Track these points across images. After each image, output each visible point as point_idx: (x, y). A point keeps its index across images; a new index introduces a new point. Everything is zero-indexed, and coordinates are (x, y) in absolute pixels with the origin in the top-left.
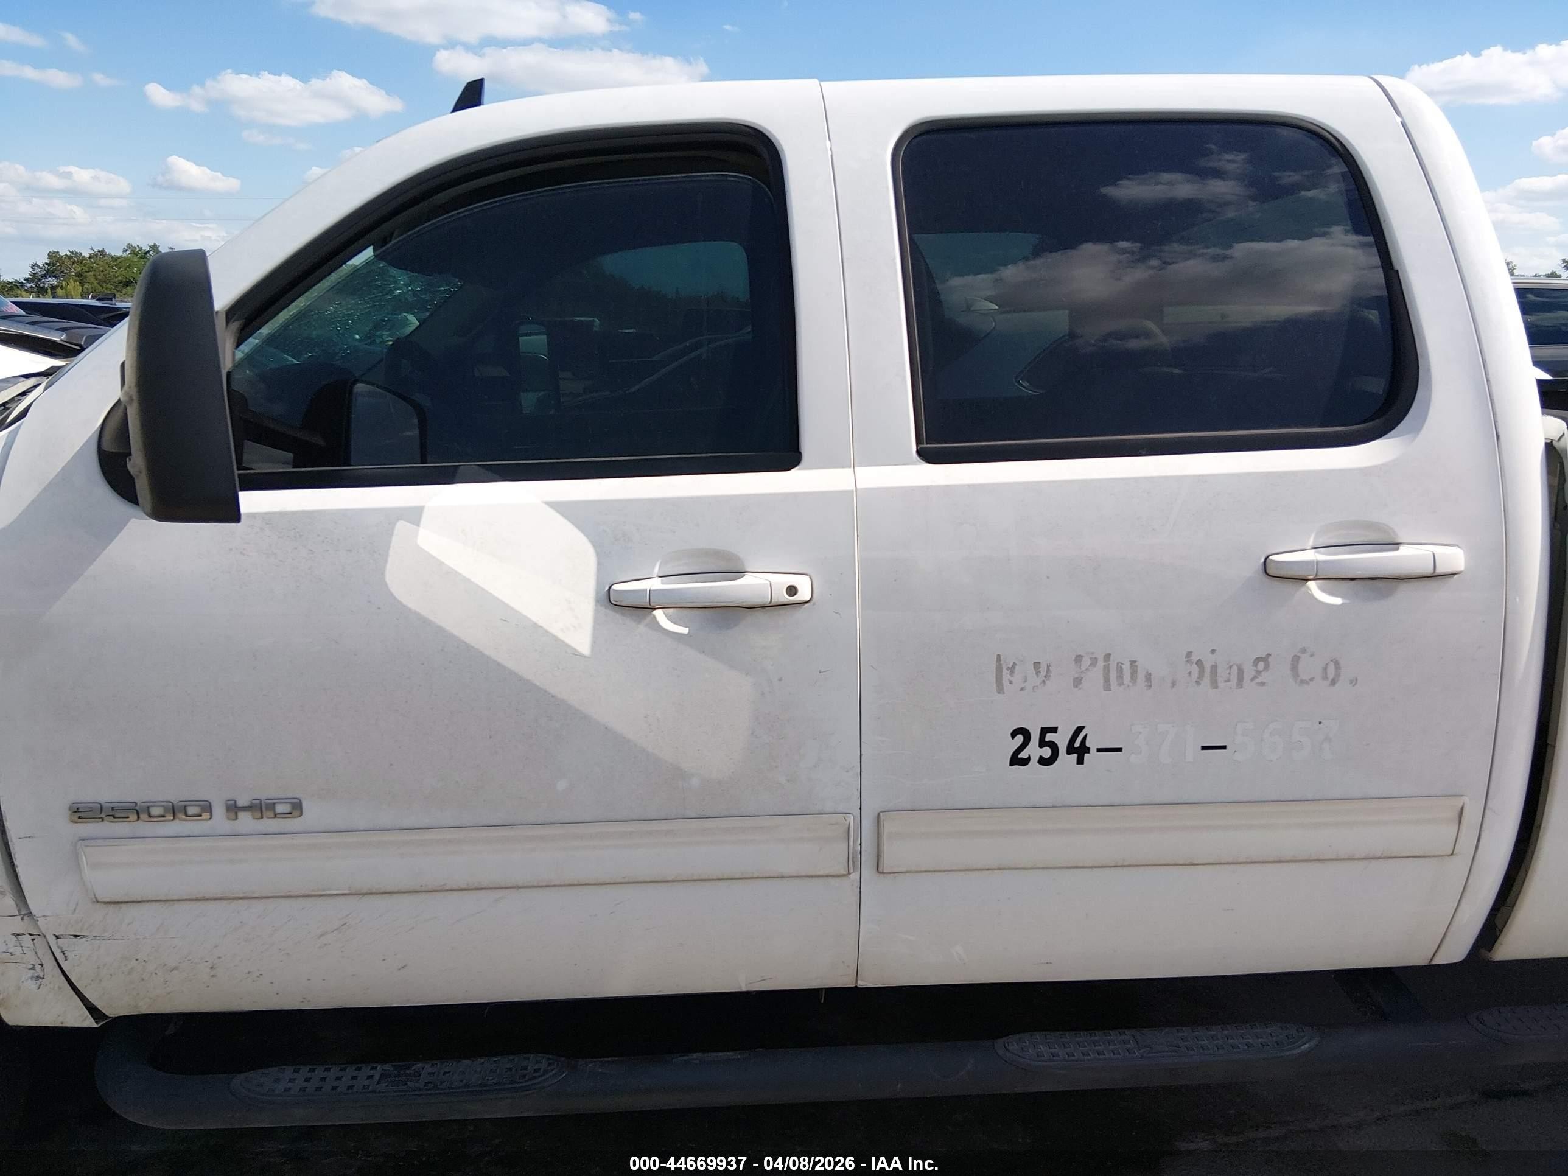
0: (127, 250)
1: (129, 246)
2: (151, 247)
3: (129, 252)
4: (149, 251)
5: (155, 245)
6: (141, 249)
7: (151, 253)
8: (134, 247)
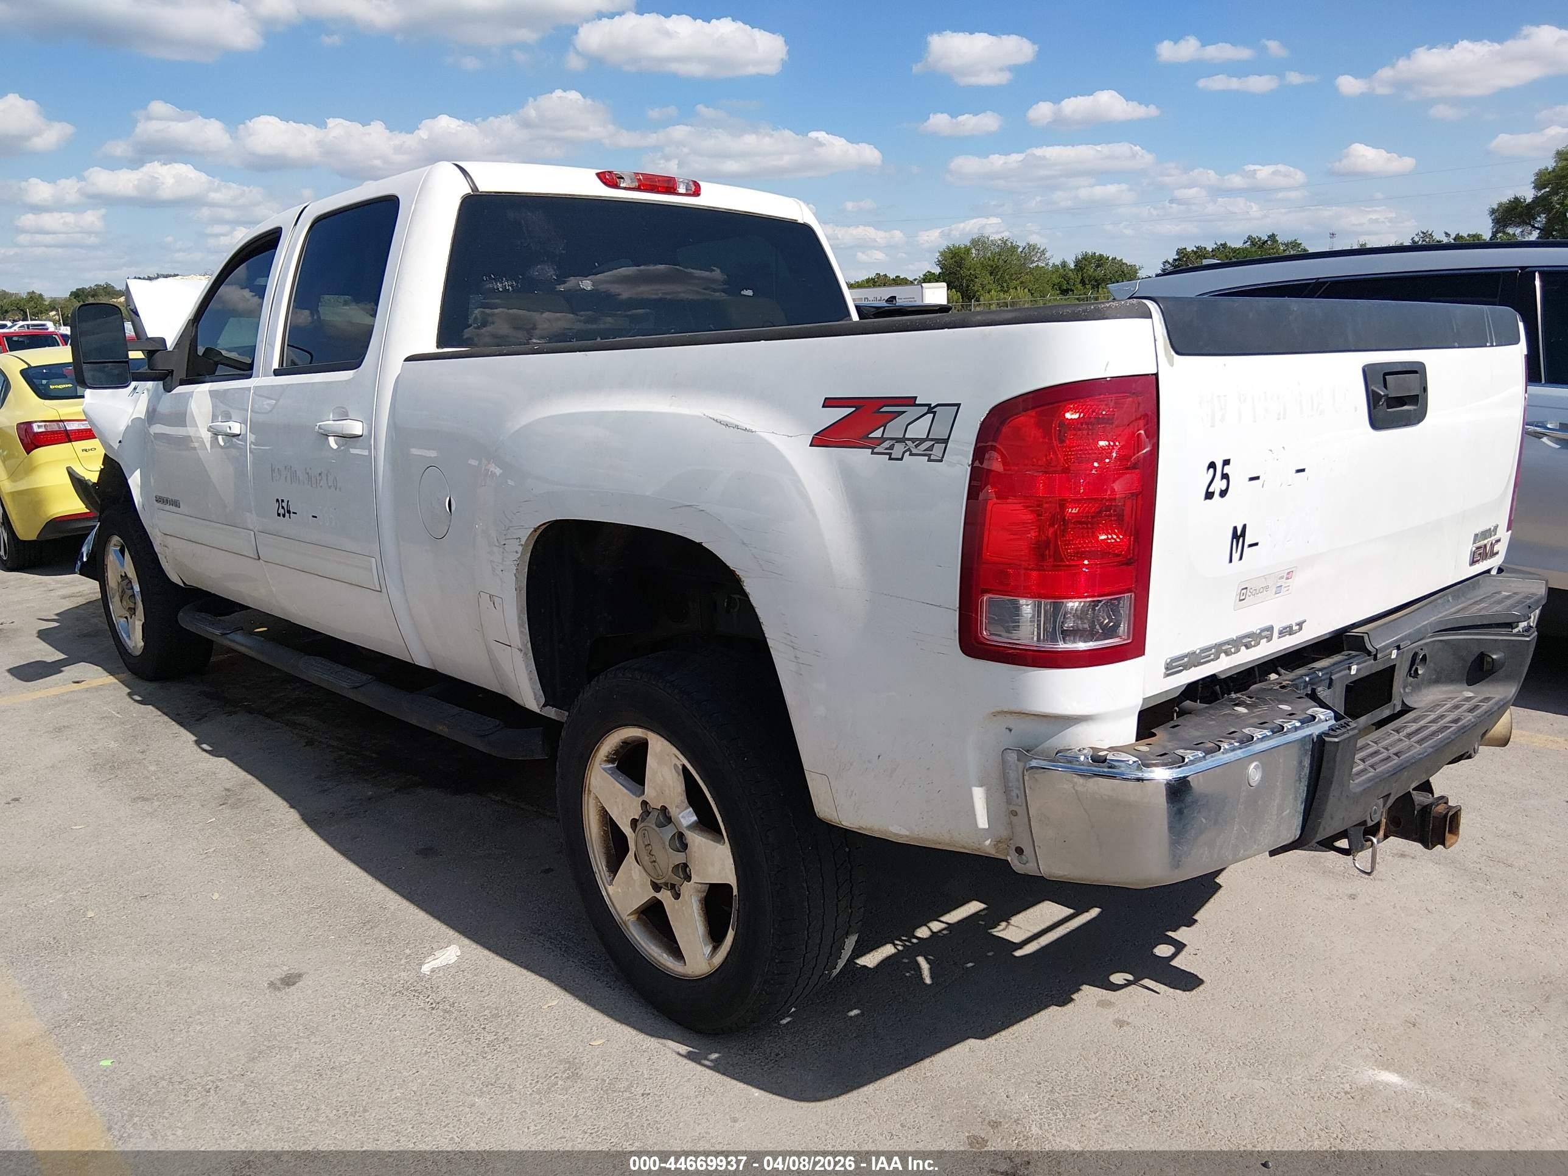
0: (1247, 242)
1: (1250, 238)
2: (1269, 237)
3: (1249, 243)
4: (1267, 241)
5: (1273, 234)
6: (1260, 239)
7: (1269, 242)
8: (1255, 239)
